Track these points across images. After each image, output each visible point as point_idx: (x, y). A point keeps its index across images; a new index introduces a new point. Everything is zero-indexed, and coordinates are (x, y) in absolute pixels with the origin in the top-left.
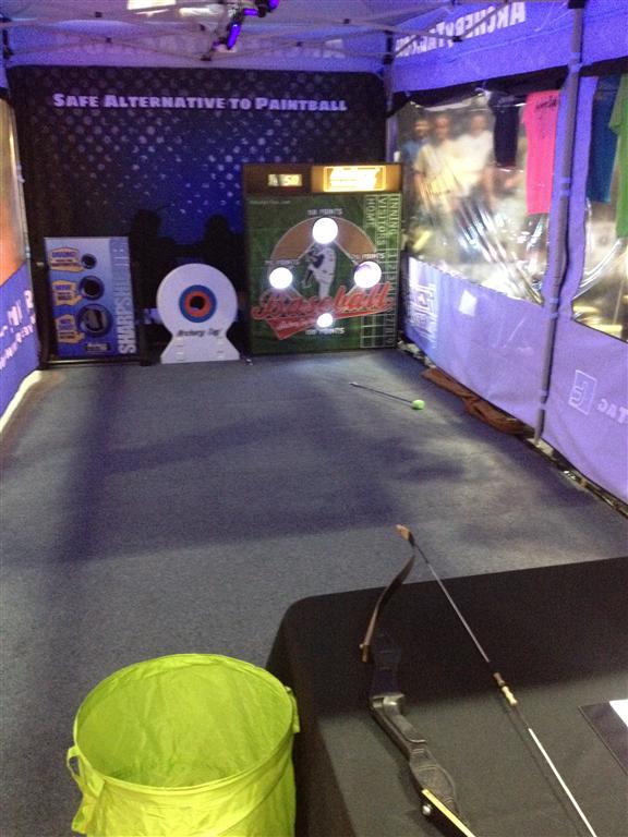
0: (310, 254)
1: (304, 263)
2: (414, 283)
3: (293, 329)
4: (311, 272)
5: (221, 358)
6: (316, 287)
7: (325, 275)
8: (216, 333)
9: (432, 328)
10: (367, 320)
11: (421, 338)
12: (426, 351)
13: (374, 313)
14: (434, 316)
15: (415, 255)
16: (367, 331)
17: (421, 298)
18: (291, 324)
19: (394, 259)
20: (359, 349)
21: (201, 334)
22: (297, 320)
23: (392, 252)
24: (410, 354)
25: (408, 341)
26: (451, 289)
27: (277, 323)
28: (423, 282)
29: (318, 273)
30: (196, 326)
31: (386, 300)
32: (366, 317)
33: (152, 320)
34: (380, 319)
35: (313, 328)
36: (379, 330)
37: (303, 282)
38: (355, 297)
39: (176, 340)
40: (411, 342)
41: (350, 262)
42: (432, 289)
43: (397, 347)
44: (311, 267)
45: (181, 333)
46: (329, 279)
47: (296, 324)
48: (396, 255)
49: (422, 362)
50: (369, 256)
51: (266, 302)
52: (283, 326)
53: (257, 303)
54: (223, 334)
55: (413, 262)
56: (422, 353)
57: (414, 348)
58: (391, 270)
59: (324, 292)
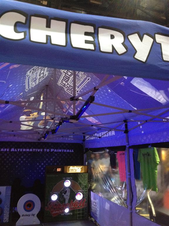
5: (35, 223)
8: (33, 215)
10: (79, 210)
11: (95, 216)
13: (81, 208)
15: (92, 191)
16: (79, 214)
18: (57, 212)
19: (87, 192)
20: (77, 220)
21: (29, 215)
24: (92, 221)
26: (102, 200)
28: (95, 199)
34: (83, 210)
36: (83, 214)
38: (76, 203)
39: (21, 218)
40: (92, 217)
42: (97, 201)
43: (88, 218)
45: (23, 215)
47: (58, 212)
48: (87, 190)
49: (96, 224)
51: (49, 205)
54: (36, 215)
56: (95, 221)
58: (86, 195)
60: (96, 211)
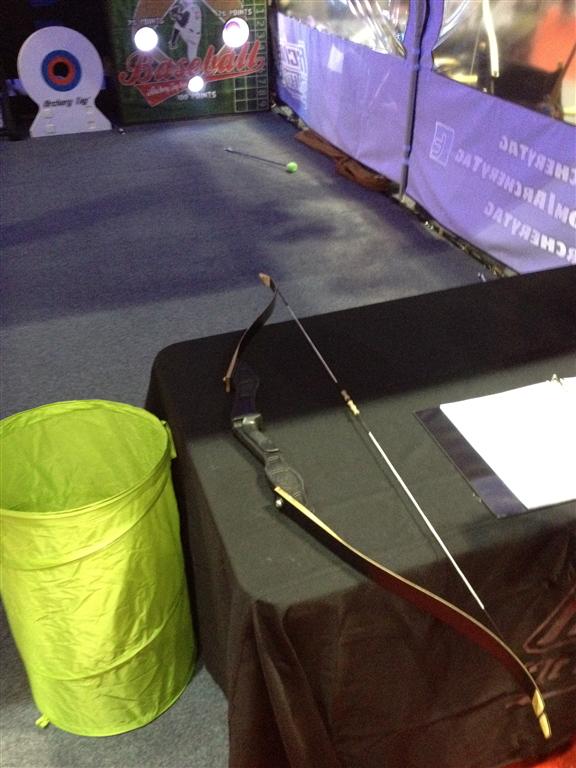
0: (175, 11)
1: (169, 21)
2: (283, 40)
3: (164, 94)
4: (177, 32)
5: (92, 128)
6: (184, 48)
7: (191, 33)
8: (84, 102)
9: (303, 88)
10: (239, 83)
11: (293, 99)
12: (299, 113)
13: (245, 74)
14: (304, 75)
15: (284, 11)
16: (240, 94)
17: (291, 57)
18: (162, 90)
19: (261, 15)
20: (233, 114)
21: (69, 103)
22: (167, 85)
23: (258, 8)
24: (283, 117)
25: (281, 103)
26: (319, 45)
27: (147, 88)
28: (292, 39)
29: (184, 33)
30: (62, 96)
31: (256, 60)
32: (237, 80)
33: (16, 91)
34: (252, 81)
35: (184, 92)
36: (252, 93)
37: (170, 42)
38: (224, 58)
39: (43, 112)
40: (284, 104)
41: (217, 19)
42: (301, 45)
43: (270, 109)
44: (177, 26)
45: (48, 104)
46: (197, 39)
47: (167, 89)
48: (264, 11)
49: (295, 124)
50: (235, 12)
51: (133, 66)
52: (153, 92)
53: (124, 68)
54: (91, 102)
55: (281, 17)
56: (295, 116)
57: (287, 111)
58: (259, 27)
59: (192, 53)
60: (297, 81)
